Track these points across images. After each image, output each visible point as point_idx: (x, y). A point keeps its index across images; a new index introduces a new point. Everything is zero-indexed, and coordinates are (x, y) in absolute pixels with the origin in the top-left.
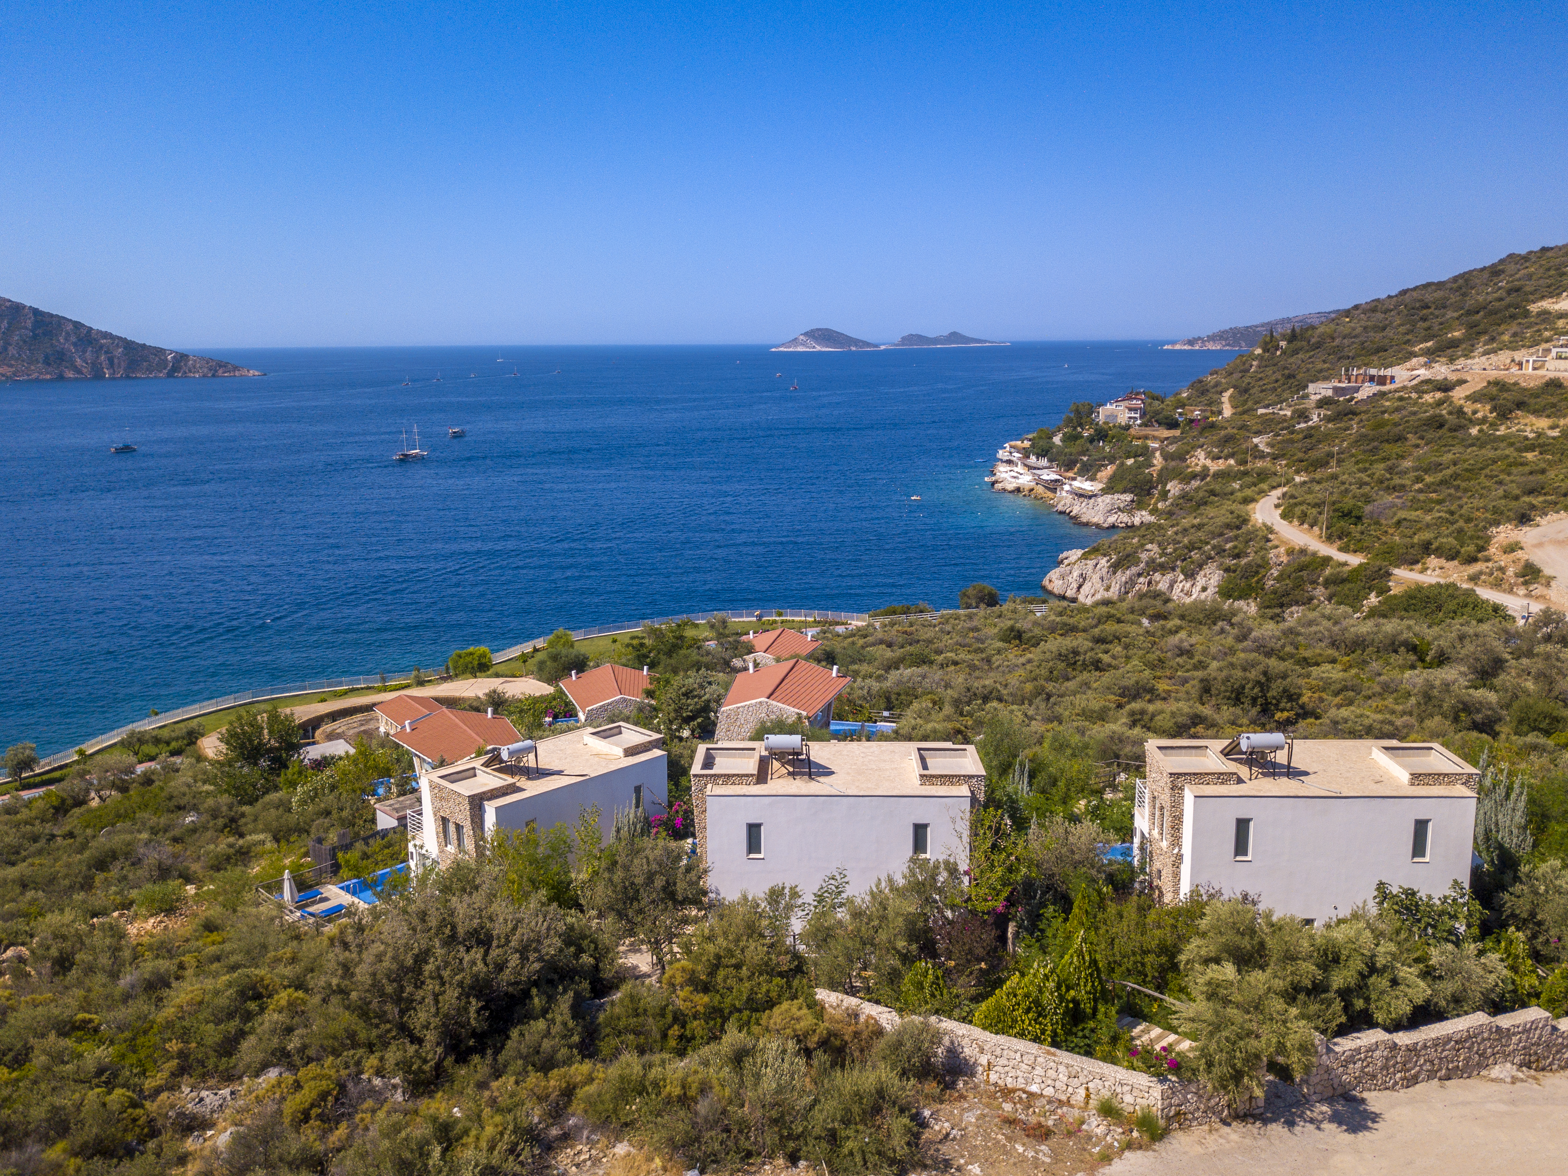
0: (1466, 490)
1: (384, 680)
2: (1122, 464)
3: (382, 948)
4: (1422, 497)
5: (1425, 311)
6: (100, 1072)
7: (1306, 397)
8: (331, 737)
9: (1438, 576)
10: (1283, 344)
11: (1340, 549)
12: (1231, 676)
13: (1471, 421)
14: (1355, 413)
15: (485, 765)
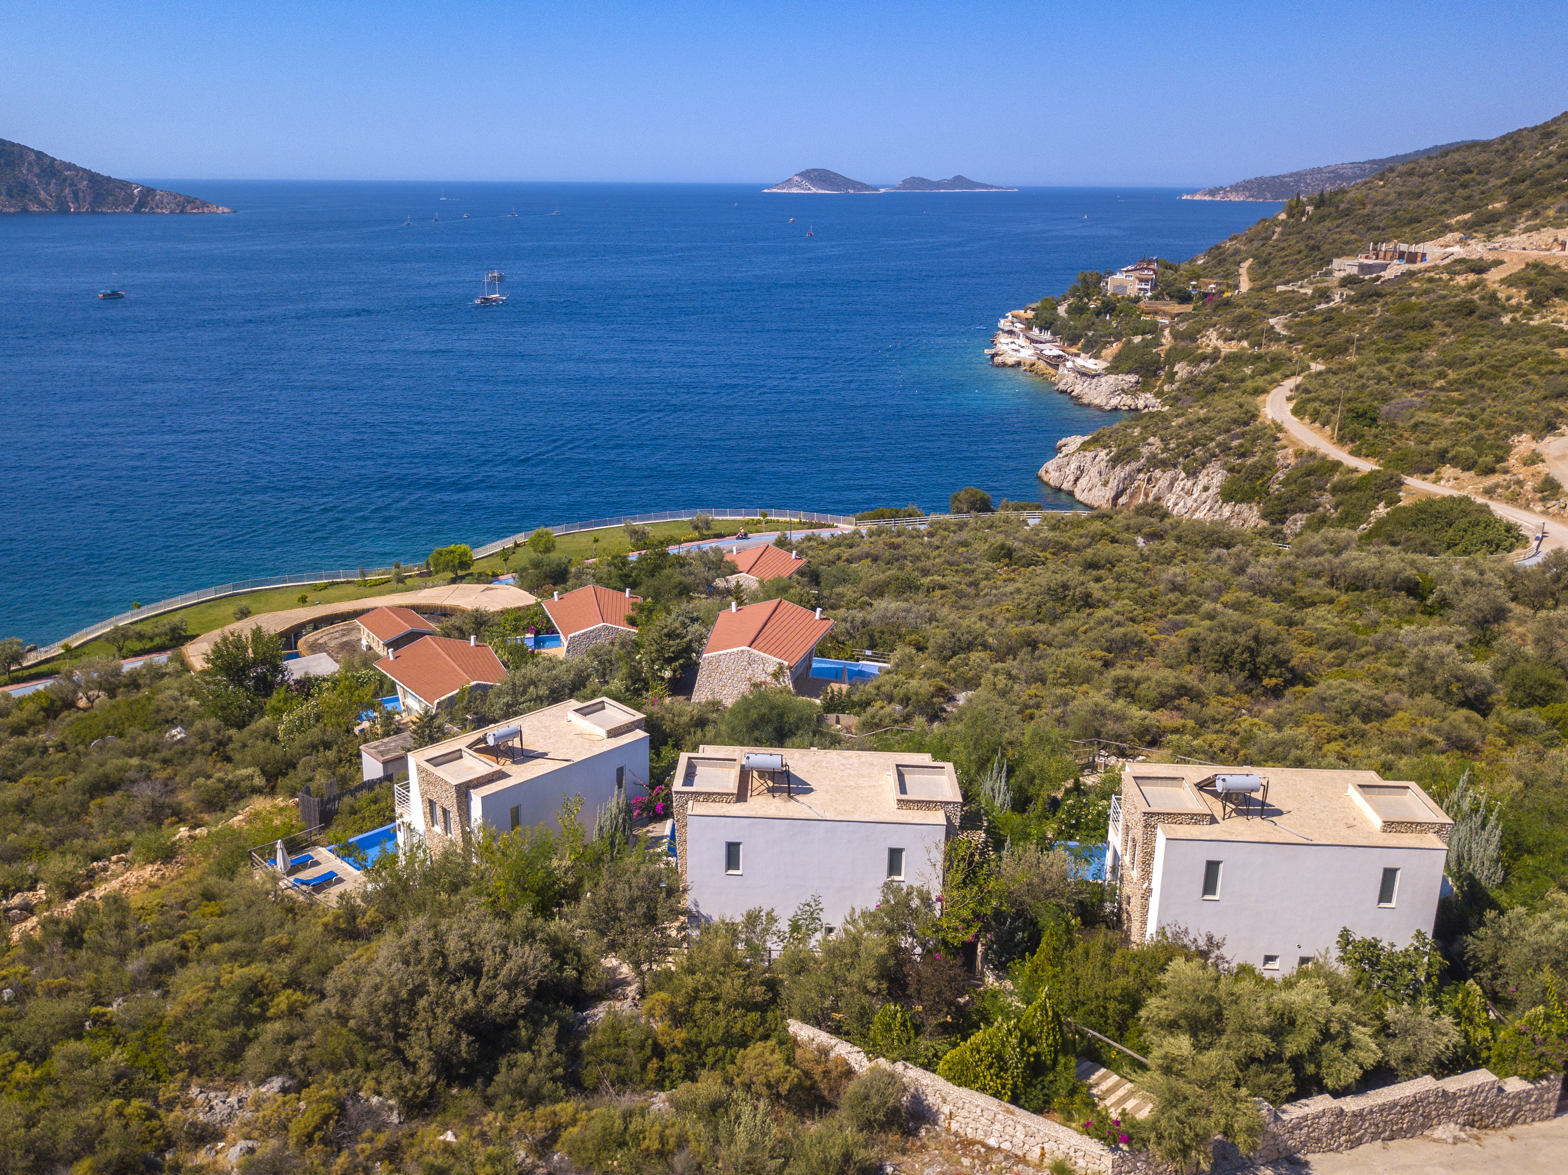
0: (1490, 390)
1: (363, 575)
2: (1129, 342)
3: (378, 979)
4: (1442, 396)
5: (1466, 176)
6: (118, 1078)
7: (1329, 273)
8: (315, 648)
9: (1452, 487)
10: (1310, 209)
11: (1352, 453)
12: (1221, 638)
13: (1504, 308)
14: (1380, 295)
15: (470, 747)
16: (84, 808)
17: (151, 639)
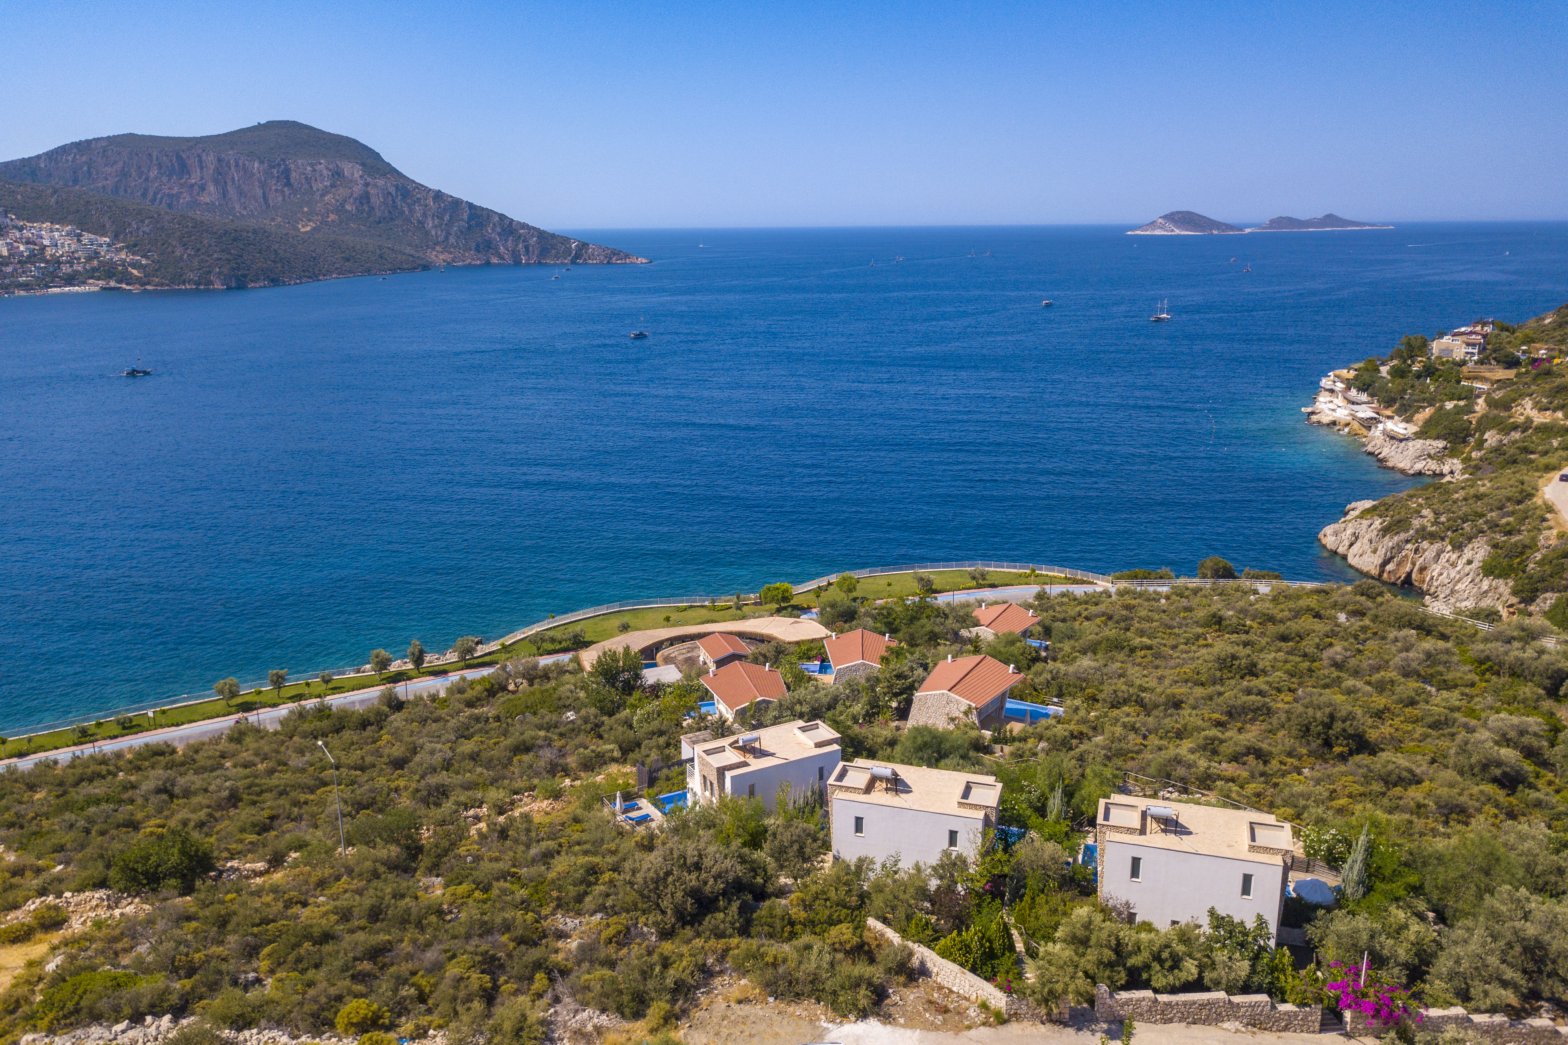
1: (713, 601)
2: (1442, 408)
3: (651, 868)
8: (668, 660)
15: (730, 745)
16: (510, 760)
17: (560, 643)
